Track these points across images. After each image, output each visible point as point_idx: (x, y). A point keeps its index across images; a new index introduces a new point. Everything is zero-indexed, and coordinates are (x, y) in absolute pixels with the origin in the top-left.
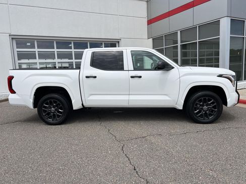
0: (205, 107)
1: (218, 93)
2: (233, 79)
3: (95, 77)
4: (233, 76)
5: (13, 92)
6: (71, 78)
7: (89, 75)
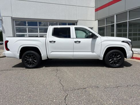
0: (115, 59)
1: (122, 51)
2: (130, 43)
3: (55, 42)
4: (130, 42)
5: (8, 50)
6: (41, 42)
7: (51, 41)
